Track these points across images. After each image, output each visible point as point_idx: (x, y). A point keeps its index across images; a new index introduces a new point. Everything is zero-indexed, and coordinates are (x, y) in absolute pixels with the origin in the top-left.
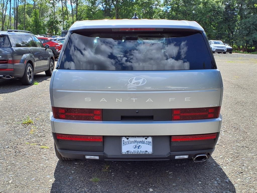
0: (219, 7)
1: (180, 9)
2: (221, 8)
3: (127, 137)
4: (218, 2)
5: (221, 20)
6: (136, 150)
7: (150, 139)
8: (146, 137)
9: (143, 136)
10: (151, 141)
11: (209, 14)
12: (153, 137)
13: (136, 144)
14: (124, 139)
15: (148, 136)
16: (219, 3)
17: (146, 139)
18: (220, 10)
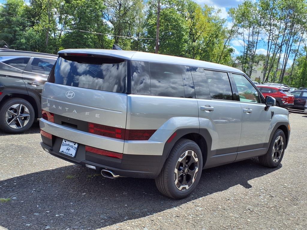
3: (66, 140)
6: (67, 151)
7: (76, 146)
8: (75, 143)
9: (74, 142)
10: (77, 147)
12: (79, 144)
13: (68, 147)
14: (64, 141)
15: (76, 143)
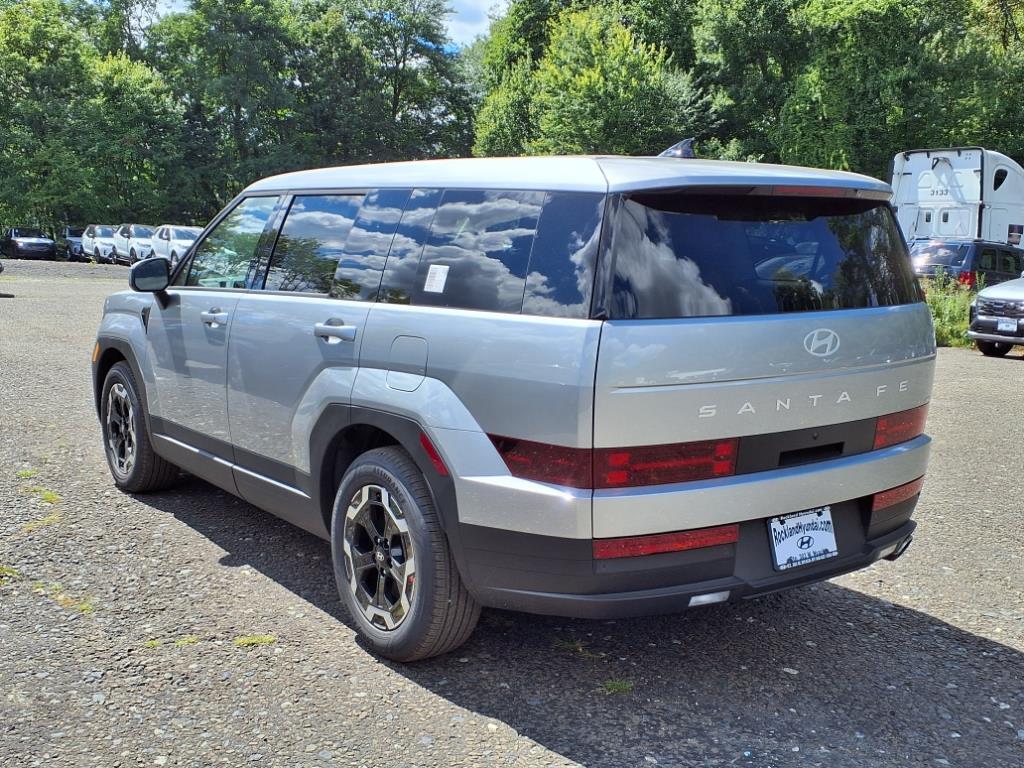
0: (165, 112)
1: (18, 109)
2: (172, 113)
4: (161, 93)
5: (177, 155)
7: (827, 515)
8: (819, 510)
9: (813, 509)
10: (830, 519)
11: (133, 133)
13: (802, 534)
14: (775, 524)
15: (821, 507)
16: (163, 96)
17: (820, 514)
18: (171, 121)
